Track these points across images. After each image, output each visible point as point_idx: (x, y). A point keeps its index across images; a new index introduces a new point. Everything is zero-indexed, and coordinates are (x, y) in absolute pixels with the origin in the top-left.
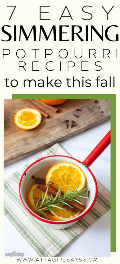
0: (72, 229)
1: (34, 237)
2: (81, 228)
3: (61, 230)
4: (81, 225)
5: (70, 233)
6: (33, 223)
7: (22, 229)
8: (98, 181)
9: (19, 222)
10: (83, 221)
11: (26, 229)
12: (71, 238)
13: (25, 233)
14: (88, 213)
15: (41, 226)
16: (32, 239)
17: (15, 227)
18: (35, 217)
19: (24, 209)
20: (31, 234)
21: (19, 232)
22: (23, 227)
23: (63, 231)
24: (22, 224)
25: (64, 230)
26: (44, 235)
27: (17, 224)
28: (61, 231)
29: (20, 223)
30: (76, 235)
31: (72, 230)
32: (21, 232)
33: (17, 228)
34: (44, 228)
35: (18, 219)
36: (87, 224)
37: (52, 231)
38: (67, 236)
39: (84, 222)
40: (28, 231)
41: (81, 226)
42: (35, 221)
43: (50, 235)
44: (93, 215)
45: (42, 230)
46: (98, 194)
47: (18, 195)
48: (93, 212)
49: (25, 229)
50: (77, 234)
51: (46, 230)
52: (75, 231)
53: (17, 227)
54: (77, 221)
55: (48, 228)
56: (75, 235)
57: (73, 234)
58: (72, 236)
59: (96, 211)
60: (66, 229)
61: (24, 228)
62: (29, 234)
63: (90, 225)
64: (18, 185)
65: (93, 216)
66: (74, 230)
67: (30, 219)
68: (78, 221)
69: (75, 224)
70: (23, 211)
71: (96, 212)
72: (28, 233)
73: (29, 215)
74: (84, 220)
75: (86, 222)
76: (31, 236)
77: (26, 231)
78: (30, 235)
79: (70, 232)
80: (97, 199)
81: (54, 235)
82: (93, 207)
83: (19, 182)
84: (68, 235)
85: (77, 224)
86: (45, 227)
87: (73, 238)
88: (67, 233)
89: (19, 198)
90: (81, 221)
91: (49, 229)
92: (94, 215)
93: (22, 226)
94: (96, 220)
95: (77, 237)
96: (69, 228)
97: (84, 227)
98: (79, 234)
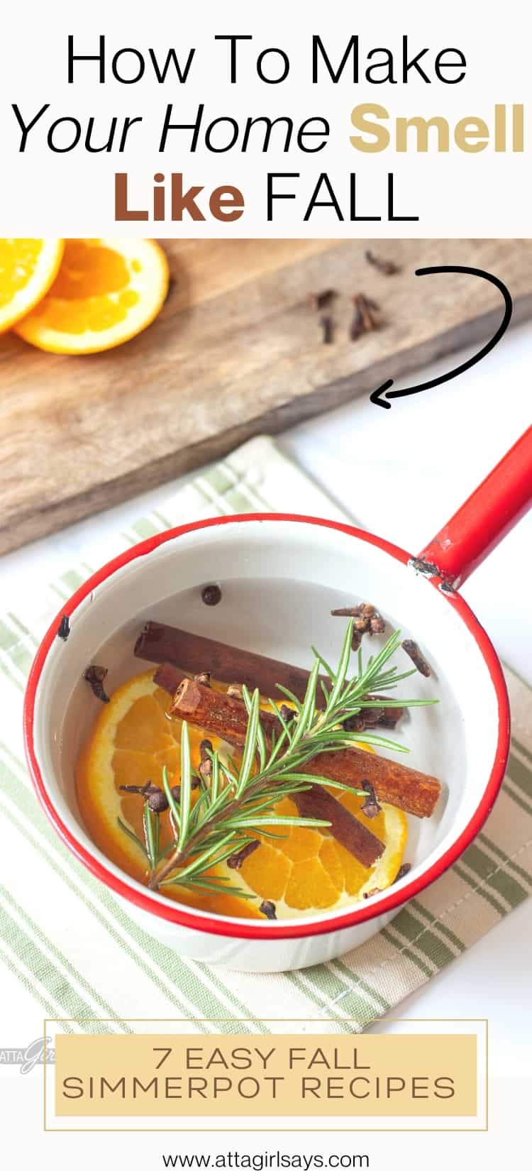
0: (352, 969)
2: (409, 963)
3: (288, 973)
4: (408, 945)
5: (341, 996)
6: (112, 932)
7: (44, 971)
8: (512, 670)
9: (22, 924)
10: (424, 921)
11: (70, 968)
12: (346, 1026)
13: (63, 991)
14: (450, 871)
15: (165, 954)
18: (122, 894)
20: (98, 998)
21: (28, 986)
22: (50, 956)
23: (298, 983)
24: (45, 940)
25: (301, 977)
28: (285, 981)
30: (380, 1009)
31: (355, 978)
32: (39, 986)
33: (11, 966)
34: (179, 960)
36: (444, 939)
37: (234, 983)
38: (324, 1010)
39: (429, 926)
40: (84, 983)
41: (407, 953)
42: (125, 920)
44: (482, 883)
45: (169, 976)
46: (512, 749)
47: (16, 760)
48: (483, 865)
49: (63, 970)
50: (381, 1000)
52: (372, 984)
53: (15, 959)
54: (385, 919)
55: (202, 966)
56: (369, 1007)
57: (362, 1001)
58: (355, 1013)
59: (505, 858)
60: (316, 970)
61: (57, 963)
62: (88, 999)
63: (462, 947)
65: (481, 892)
66: (367, 978)
67: (90, 906)
68: (393, 922)
69: (374, 938)
71: (502, 865)
72: (80, 991)
74: (431, 918)
75: (440, 926)
77: (71, 980)
79: (341, 991)
80: (507, 780)
82: (483, 831)
83: (24, 682)
84: (331, 1004)
85: (382, 937)
86: (186, 959)
87: (355, 1025)
88: (323, 996)
89: (26, 779)
90: (411, 919)
91: (211, 968)
92: (491, 883)
93: (43, 948)
94: (503, 913)
95: (384, 1016)
96: (336, 961)
97: (432, 958)
98: (393, 998)
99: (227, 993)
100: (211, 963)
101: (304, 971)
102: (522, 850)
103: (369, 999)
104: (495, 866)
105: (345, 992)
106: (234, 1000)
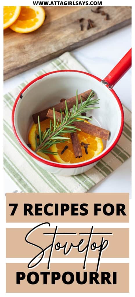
0: (87, 175)
1: (33, 187)
2: (100, 174)
3: (72, 176)
4: (100, 170)
5: (84, 181)
6: (32, 166)
7: (16, 175)
8: (123, 105)
9: (11, 165)
10: (104, 164)
11: (22, 175)
12: (86, 188)
13: (20, 180)
14: (110, 153)
15: (44, 172)
16: (30, 188)
17: (7, 172)
18: (34, 157)
19: (19, 146)
20: (29, 181)
21: (13, 179)
22: (18, 172)
24: (16, 168)
25: (75, 177)
26: (48, 183)
27: (9, 167)
28: (72, 178)
29: (13, 166)
30: (93, 184)
31: (88, 177)
32: (15, 179)
33: (8, 174)
34: (47, 173)
35: (11, 161)
36: (109, 168)
37: (60, 178)
38: (81, 184)
39: (105, 165)
40: (25, 178)
41: (100, 172)
42: (35, 164)
43: (56, 183)
44: (117, 156)
45: (45, 176)
46: (125, 125)
47: (10, 127)
48: (118, 152)
49: (20, 175)
50: (94, 182)
51: (51, 177)
52: (92, 179)
53: (9, 172)
54: (95, 164)
55: (53, 174)
56: (91, 184)
57: (89, 182)
58: (87, 185)
59: (123, 150)
60: (79, 175)
61: (19, 173)
62: (26, 182)
63: (113, 170)
64: (11, 112)
65: (117, 157)
66: (90, 177)
67: (27, 160)
68: (97, 164)
69: (92, 168)
70: (17, 149)
71: (122, 151)
72: (25, 180)
73: (26, 155)
74: (105, 163)
75: (107, 165)
76: (29, 185)
77: (22, 177)
78: (28, 183)
79: (85, 180)
80: (123, 132)
81: (62, 184)
82: (118, 143)
83: (12, 108)
84: (82, 183)
85: (94, 168)
86: (49, 173)
87: (88, 188)
88: (81, 181)
89: (12, 131)
90: (101, 164)
91: (55, 175)
92: (119, 155)
93: (16, 170)
94: (122, 162)
95: (95, 186)
96: (83, 173)
97: (105, 173)
98: (97, 182)
99: (58, 181)
100: (55, 174)
101: (76, 175)
102: (127, 148)
103: (91, 182)
104: (120, 152)
105: (85, 181)
106: (60, 182)
